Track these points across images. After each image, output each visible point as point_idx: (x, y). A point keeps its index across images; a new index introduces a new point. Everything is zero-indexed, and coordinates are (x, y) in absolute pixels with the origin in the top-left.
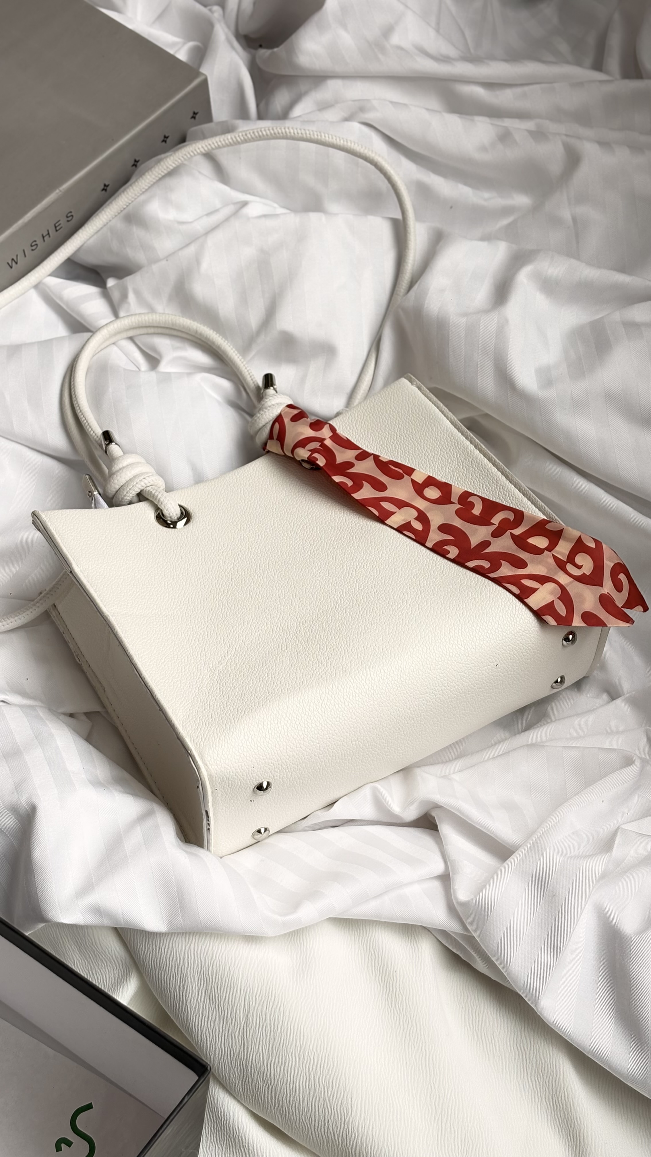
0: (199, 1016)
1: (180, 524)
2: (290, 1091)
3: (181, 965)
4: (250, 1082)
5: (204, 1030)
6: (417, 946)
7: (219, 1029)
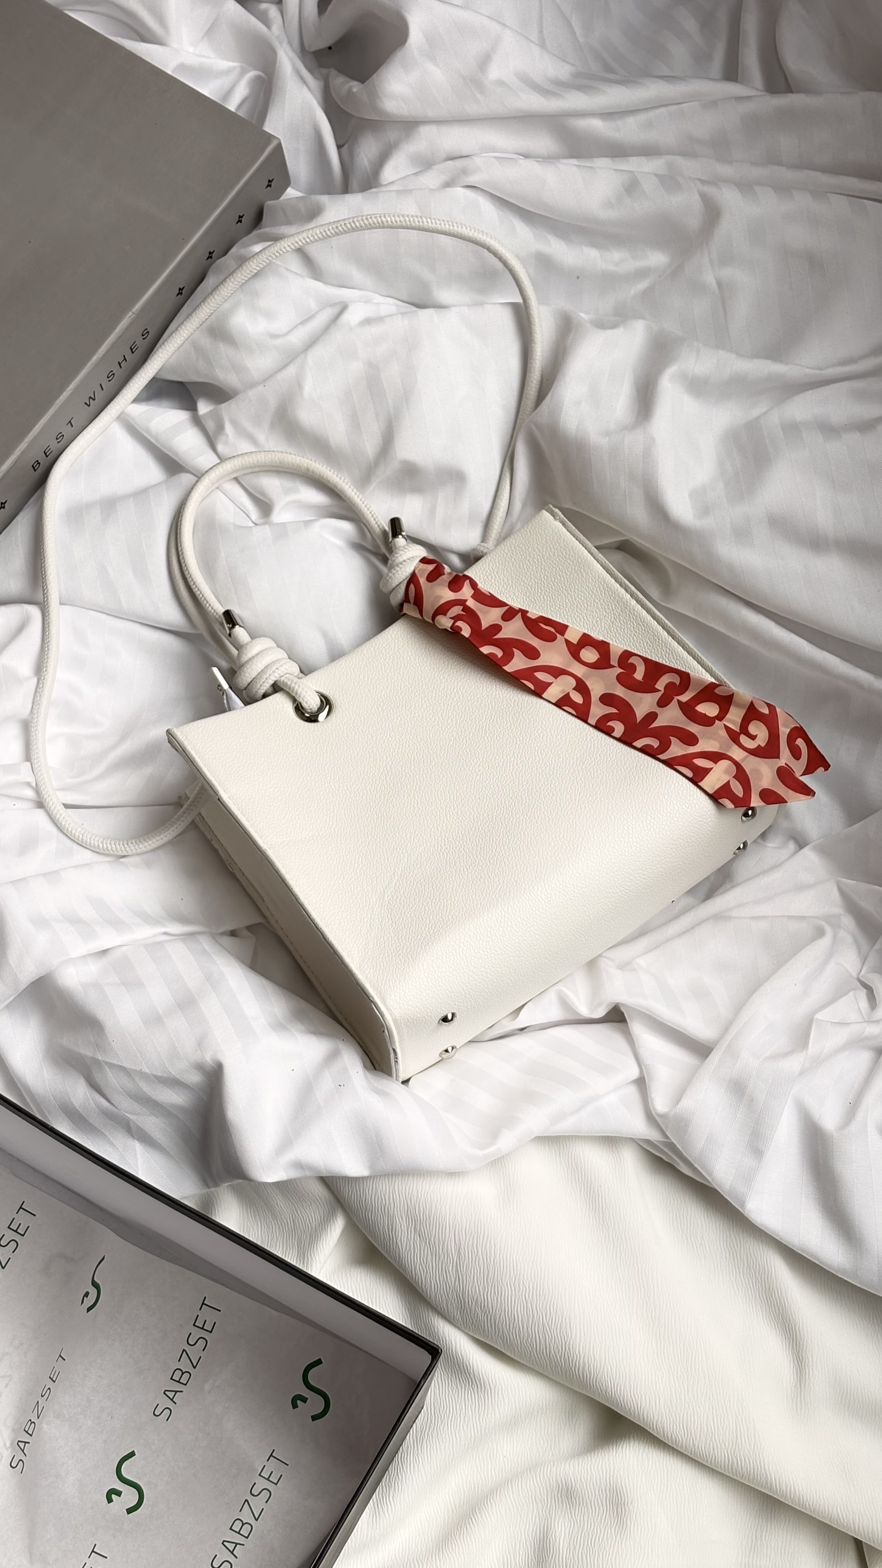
0: (411, 1253)
1: (322, 717)
2: (509, 1319)
3: (387, 1206)
4: (469, 1312)
5: (418, 1266)
6: (619, 1155)
7: (432, 1264)
